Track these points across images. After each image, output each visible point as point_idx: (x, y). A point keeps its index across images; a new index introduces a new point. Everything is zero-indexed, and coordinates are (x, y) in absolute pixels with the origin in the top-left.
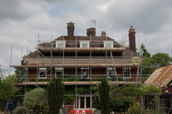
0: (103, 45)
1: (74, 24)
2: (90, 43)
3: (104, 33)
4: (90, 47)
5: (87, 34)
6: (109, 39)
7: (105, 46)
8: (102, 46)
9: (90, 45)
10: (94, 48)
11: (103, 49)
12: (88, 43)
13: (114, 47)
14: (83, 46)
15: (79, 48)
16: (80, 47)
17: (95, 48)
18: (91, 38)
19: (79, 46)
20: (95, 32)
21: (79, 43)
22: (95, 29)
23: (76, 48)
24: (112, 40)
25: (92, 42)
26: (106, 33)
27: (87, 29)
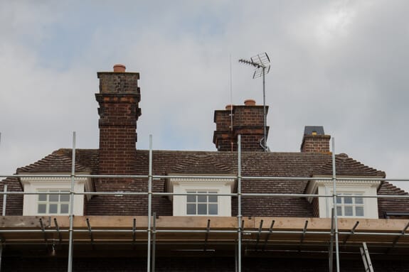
0: (316, 200)
1: (137, 75)
2: (235, 190)
3: (316, 138)
4: (234, 213)
5: (217, 139)
6: (350, 168)
7: (325, 207)
8: (310, 208)
9: (234, 199)
10: (256, 222)
11: (316, 224)
12: (221, 189)
13: (383, 214)
14: (191, 210)
15: (165, 222)
16: (171, 214)
17: (267, 222)
18: (243, 160)
19: (165, 206)
20: (262, 130)
21: (166, 186)
22: (264, 109)
23: (146, 222)
24: (372, 173)
25: (247, 186)
26: (329, 138)
27: (217, 113)
